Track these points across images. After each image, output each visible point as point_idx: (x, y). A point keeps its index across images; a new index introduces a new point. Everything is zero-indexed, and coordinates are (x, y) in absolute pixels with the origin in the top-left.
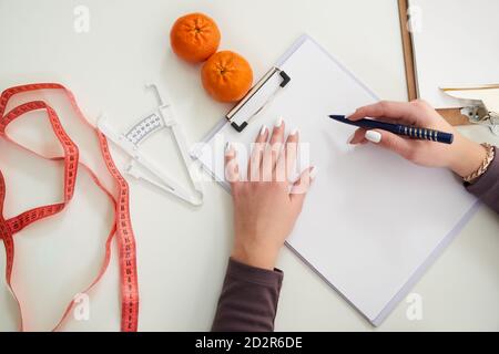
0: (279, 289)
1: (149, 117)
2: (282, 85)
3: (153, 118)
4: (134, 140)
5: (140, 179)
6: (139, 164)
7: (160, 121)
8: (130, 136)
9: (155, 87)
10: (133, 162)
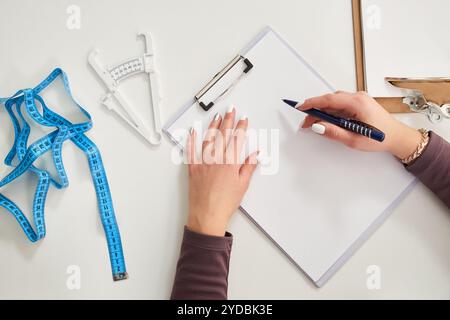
0: (230, 251)
1: (133, 61)
2: (246, 71)
3: (136, 62)
4: (116, 77)
5: (112, 110)
6: (115, 99)
7: (142, 67)
8: (113, 73)
9: (144, 36)
10: (110, 95)
